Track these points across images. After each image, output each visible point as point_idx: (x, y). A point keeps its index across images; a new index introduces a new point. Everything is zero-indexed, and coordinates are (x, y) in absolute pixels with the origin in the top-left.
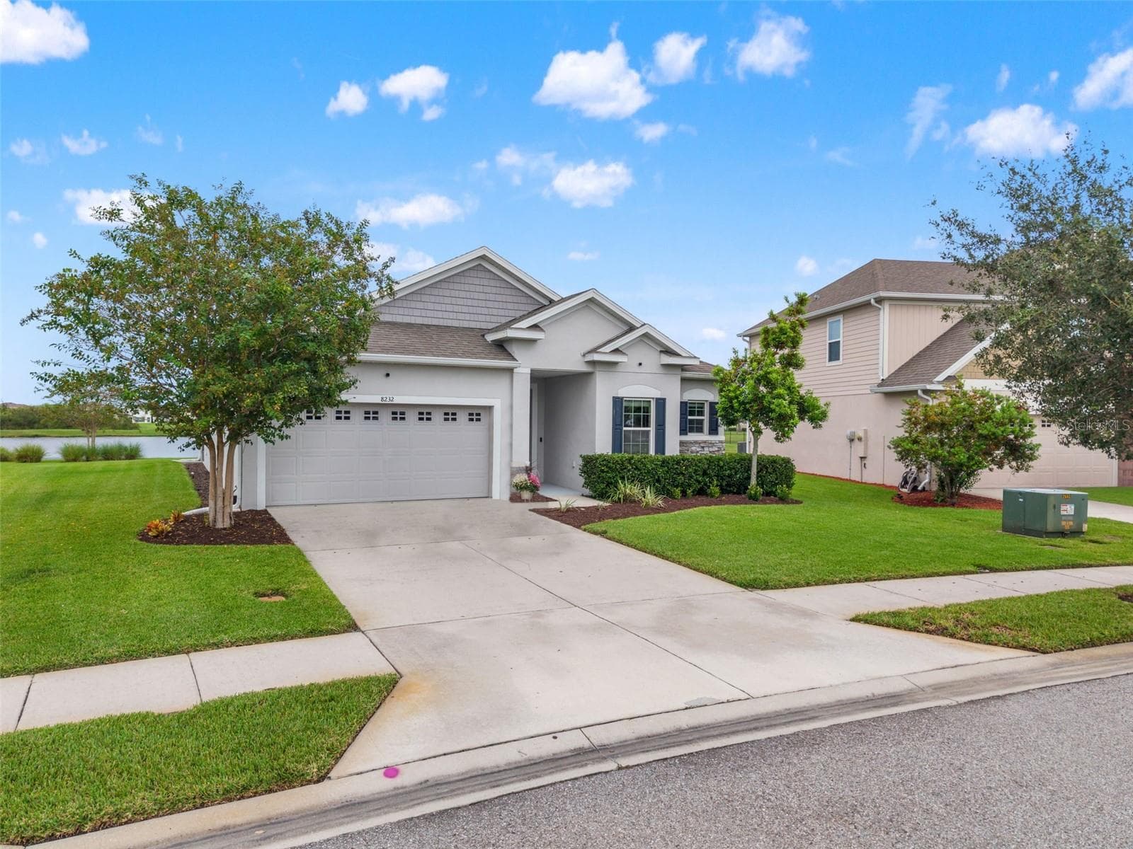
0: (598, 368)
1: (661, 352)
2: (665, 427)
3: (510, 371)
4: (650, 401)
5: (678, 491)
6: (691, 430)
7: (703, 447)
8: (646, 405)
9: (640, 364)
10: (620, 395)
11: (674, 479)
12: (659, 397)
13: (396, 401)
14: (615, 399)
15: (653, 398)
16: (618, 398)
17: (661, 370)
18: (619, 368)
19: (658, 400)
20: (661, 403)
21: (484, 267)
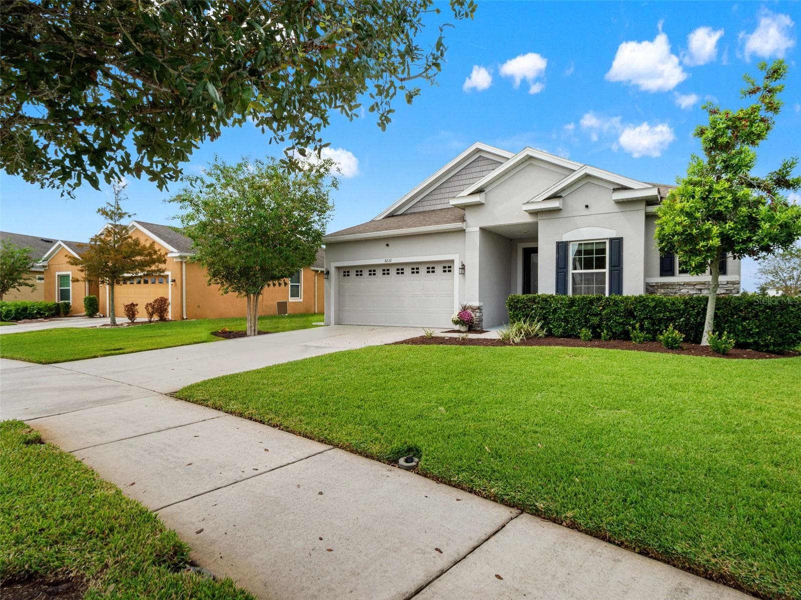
0: (539, 218)
1: (614, 189)
2: (622, 269)
3: (463, 231)
4: (605, 243)
5: (585, 332)
6: (682, 272)
7: (700, 290)
8: (601, 247)
9: (587, 206)
10: (564, 240)
11: (587, 321)
12: (614, 236)
13: (393, 262)
14: (558, 243)
15: (607, 239)
16: (562, 242)
17: (616, 208)
18: (563, 214)
19: (611, 240)
20: (617, 244)
21: (484, 157)
